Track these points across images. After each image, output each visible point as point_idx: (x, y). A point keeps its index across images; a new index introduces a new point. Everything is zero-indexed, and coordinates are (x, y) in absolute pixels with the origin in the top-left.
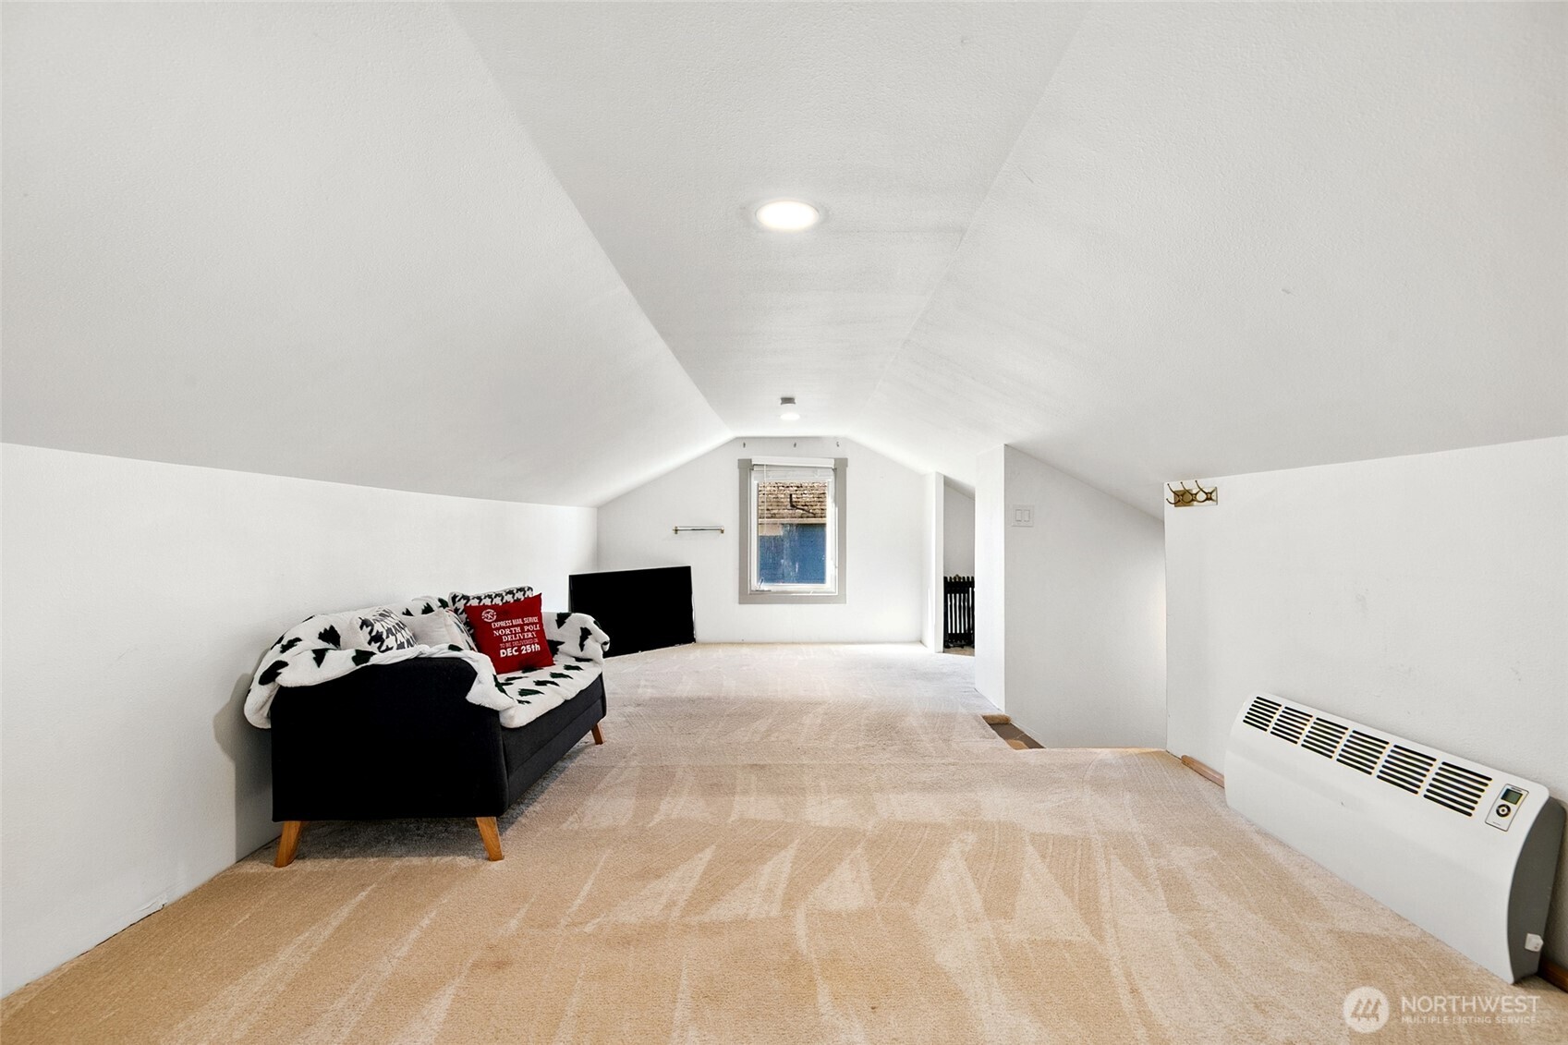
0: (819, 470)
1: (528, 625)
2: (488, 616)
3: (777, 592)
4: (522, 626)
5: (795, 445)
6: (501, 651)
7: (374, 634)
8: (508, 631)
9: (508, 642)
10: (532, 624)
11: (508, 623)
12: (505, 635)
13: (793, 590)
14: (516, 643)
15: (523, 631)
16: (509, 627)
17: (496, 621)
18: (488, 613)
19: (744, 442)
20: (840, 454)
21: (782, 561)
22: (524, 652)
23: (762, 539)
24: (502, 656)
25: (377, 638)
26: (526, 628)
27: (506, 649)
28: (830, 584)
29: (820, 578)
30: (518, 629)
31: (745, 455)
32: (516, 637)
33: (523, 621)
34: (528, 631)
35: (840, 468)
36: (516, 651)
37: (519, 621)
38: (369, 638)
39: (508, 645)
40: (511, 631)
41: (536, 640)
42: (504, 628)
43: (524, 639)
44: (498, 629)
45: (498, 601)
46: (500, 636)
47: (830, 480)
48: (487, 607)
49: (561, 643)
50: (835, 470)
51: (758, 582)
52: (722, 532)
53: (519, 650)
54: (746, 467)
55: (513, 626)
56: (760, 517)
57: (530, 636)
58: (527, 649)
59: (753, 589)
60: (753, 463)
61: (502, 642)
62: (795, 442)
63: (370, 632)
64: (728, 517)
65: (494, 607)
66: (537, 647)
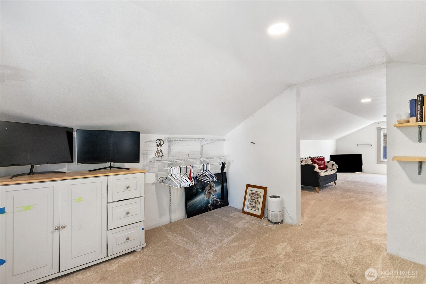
4: (321, 162)
10: (323, 162)
16: (319, 162)
19: (378, 123)
30: (321, 163)
31: (379, 126)
37: (321, 161)
44: (317, 162)
45: (317, 158)
48: (315, 159)
49: (328, 166)
53: (321, 166)
54: (379, 129)
57: (323, 164)
58: (322, 166)
59: (381, 160)
60: (381, 128)
61: (318, 165)
64: (374, 142)
66: (324, 166)
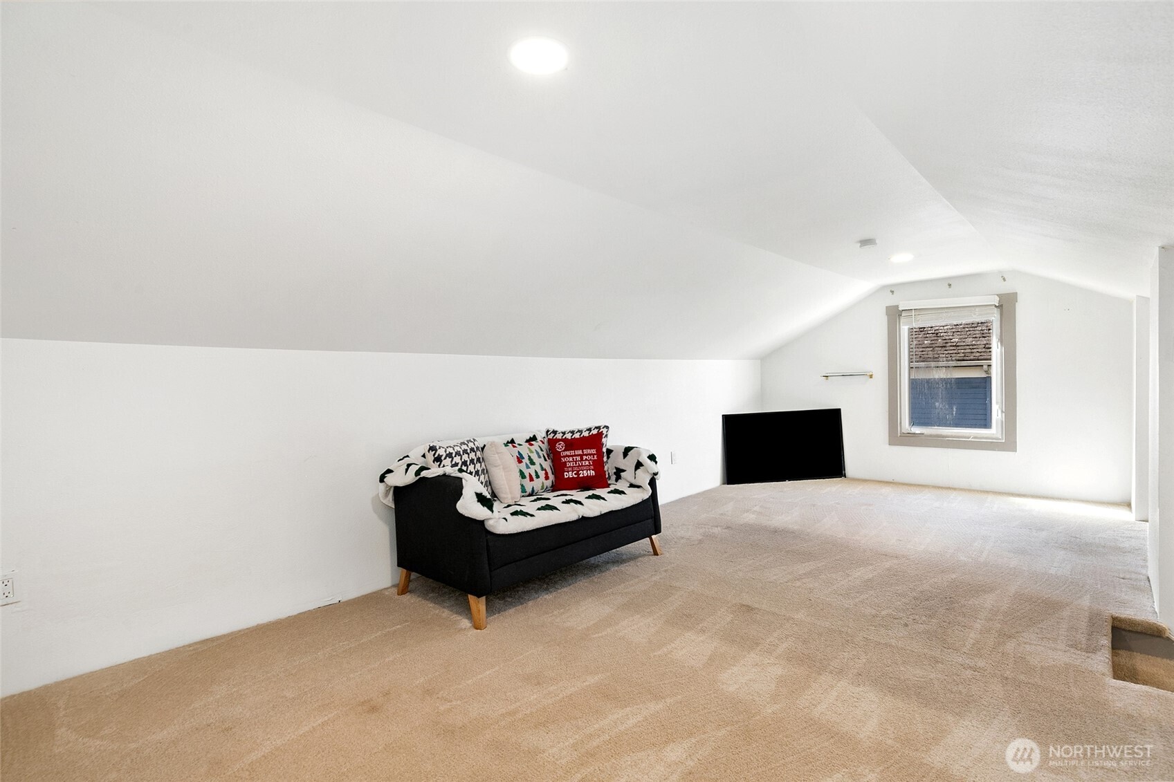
0: (977, 309)
1: (586, 455)
2: (560, 447)
3: (931, 436)
4: (581, 456)
5: (950, 285)
6: (565, 473)
7: (436, 456)
8: (571, 459)
9: (570, 467)
10: (590, 455)
11: (572, 453)
12: (569, 461)
13: (949, 434)
14: (576, 469)
15: (582, 460)
16: (572, 456)
17: (564, 451)
18: (560, 444)
19: (892, 289)
20: (1006, 288)
21: (937, 404)
22: (581, 475)
23: (914, 384)
24: (566, 477)
25: (438, 459)
26: (585, 457)
27: (568, 472)
28: (995, 431)
29: (985, 422)
30: (579, 458)
31: (891, 301)
32: (576, 464)
33: (583, 452)
34: (586, 460)
35: (1006, 305)
36: (575, 474)
37: (580, 452)
38: (433, 458)
39: (570, 469)
40: (573, 459)
41: (592, 467)
42: (569, 456)
43: (582, 466)
44: (564, 457)
45: (569, 436)
46: (565, 462)
47: (994, 318)
48: (559, 440)
49: (624, 471)
50: (1000, 307)
51: (910, 424)
52: (871, 376)
53: (578, 474)
54: (895, 314)
55: (575, 455)
56: (911, 361)
57: (587, 463)
58: (584, 474)
59: (903, 431)
60: (900, 309)
61: (567, 467)
62: (949, 282)
63: (434, 455)
64: (877, 363)
65: (565, 440)
66: (593, 473)
